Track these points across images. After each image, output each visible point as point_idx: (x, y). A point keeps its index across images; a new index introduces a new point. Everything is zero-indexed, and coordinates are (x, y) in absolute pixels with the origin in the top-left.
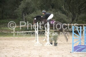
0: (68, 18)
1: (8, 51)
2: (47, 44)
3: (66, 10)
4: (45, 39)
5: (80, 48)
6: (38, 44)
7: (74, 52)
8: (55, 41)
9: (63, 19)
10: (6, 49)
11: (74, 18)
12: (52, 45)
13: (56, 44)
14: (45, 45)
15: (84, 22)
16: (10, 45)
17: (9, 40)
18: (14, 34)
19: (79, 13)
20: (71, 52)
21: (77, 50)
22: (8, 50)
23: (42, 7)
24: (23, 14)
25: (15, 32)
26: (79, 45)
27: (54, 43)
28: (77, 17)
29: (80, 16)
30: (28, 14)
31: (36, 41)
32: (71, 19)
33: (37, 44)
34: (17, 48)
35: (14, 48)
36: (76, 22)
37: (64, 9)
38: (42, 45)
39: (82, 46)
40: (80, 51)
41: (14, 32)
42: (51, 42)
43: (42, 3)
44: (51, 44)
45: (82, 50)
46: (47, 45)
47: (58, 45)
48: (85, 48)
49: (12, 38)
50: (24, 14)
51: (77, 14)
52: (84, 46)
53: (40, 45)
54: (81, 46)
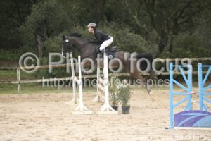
0: (149, 44)
1: (12, 129)
2: (106, 110)
3: (143, 24)
4: (97, 98)
5: (190, 118)
6: (82, 110)
7: (175, 128)
8: (125, 100)
9: (136, 47)
10: (5, 125)
11: (164, 44)
12: (116, 112)
13: (126, 110)
14: (100, 113)
15: (188, 52)
16: (13, 114)
17: (8, 102)
18: (19, 87)
19: (175, 30)
20: (166, 128)
21: (181, 123)
22: (10, 126)
23: (83, 19)
24: (36, 37)
25: (22, 82)
26: (188, 110)
27: (123, 107)
28: (169, 40)
29: (178, 39)
30: (49, 35)
31: (76, 103)
32: (156, 47)
33: (79, 110)
34: (31, 120)
35: (24, 120)
36: (168, 53)
37: (138, 22)
38: (91, 112)
39: (195, 111)
40: (191, 124)
41: (18, 82)
42: (114, 103)
43: (82, 9)
44: (115, 108)
45: (195, 122)
46: (105, 113)
47: (131, 110)
48: (201, 117)
49: (16, 96)
50: (38, 36)
51: (171, 33)
52: (198, 112)
53: (87, 113)
54: (191, 112)
